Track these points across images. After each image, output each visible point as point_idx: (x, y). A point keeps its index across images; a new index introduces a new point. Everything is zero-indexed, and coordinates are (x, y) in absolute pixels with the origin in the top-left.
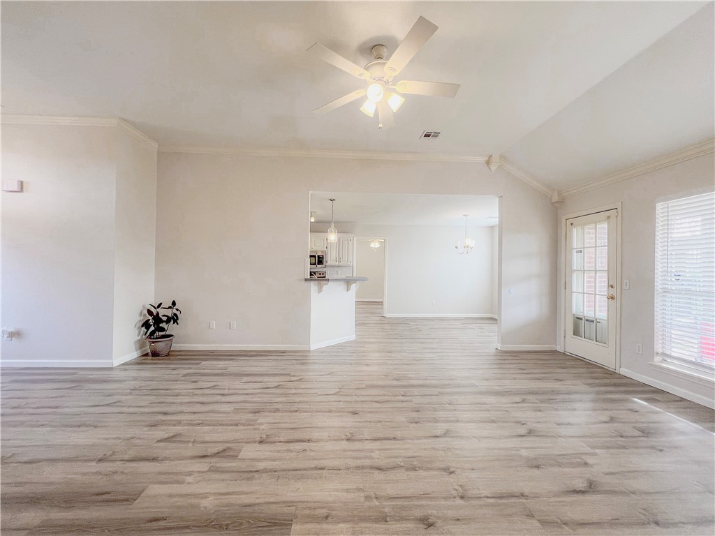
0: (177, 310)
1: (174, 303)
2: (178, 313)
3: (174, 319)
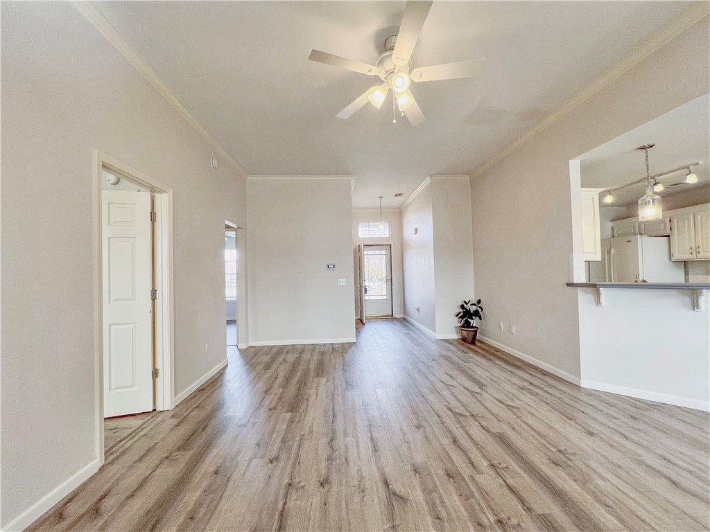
0: (480, 307)
1: (479, 301)
2: (480, 310)
3: (476, 313)
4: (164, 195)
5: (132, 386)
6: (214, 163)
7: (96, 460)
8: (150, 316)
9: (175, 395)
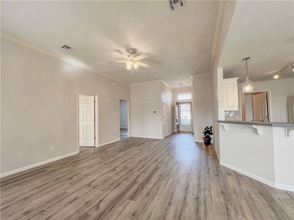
4: (97, 96)
5: (91, 140)
6: (114, 84)
7: (76, 152)
8: (94, 125)
9: (99, 144)
